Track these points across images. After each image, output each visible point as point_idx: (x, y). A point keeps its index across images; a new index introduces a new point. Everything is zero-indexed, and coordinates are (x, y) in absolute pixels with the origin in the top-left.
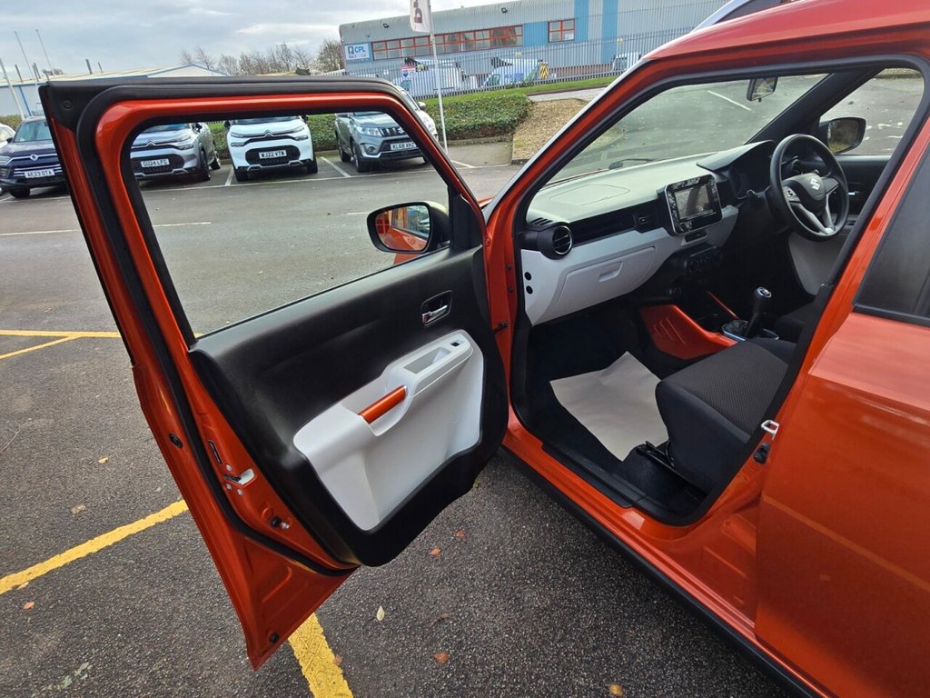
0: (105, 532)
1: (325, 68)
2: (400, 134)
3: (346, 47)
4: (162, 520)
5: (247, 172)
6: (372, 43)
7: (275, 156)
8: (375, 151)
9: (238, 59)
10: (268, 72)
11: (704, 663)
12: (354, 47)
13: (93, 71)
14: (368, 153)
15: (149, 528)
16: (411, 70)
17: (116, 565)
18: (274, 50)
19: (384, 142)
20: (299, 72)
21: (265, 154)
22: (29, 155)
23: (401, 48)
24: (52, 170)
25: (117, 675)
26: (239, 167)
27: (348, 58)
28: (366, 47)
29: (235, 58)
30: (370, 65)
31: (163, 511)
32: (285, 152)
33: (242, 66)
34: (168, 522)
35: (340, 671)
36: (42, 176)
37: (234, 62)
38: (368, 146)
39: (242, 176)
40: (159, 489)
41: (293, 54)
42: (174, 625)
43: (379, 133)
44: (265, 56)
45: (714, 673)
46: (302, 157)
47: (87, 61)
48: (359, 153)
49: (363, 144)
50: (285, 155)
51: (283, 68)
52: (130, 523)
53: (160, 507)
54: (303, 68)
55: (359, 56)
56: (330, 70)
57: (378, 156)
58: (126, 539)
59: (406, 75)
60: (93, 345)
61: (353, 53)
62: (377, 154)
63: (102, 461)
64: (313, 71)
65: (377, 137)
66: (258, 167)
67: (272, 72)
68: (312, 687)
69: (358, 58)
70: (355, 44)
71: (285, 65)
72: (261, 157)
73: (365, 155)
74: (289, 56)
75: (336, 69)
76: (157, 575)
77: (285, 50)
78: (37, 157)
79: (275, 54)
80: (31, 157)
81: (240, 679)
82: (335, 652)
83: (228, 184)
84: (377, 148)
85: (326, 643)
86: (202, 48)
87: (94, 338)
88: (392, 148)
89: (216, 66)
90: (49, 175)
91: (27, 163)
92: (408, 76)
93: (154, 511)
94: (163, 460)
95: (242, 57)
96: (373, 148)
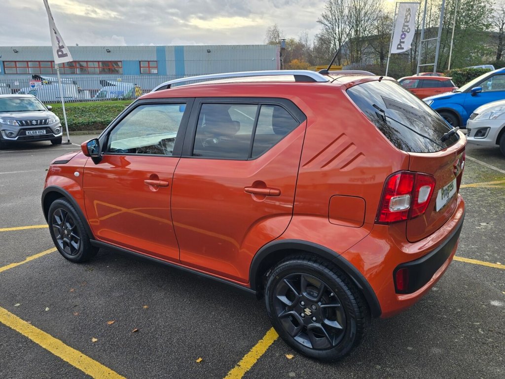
2: (33, 125)
6: (4, 62)
8: (13, 135)
14: (8, 137)
16: (37, 84)
19: (21, 129)
23: (28, 67)
38: (8, 132)
43: (17, 124)
49: (4, 130)
57: (16, 139)
59: (33, 86)
62: (15, 137)
65: (15, 126)
73: (5, 138)
84: (15, 134)
88: (27, 134)
92: (35, 87)
96: (12, 133)
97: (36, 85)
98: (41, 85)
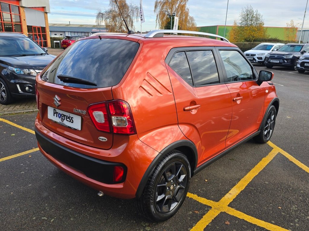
22: (275, 55)
24: (278, 61)
36: (275, 62)
78: (277, 56)
80: (275, 56)
90: (277, 62)
91: (274, 57)
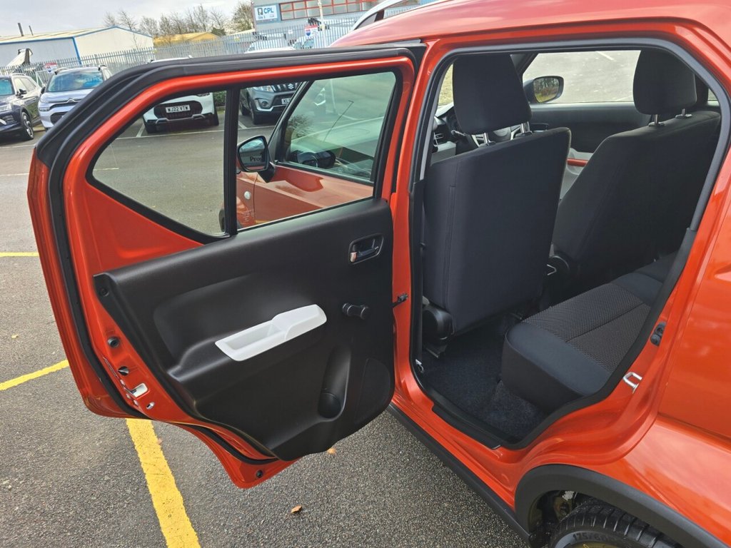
0: (13, 378)
1: (238, 27)
2: (290, 90)
3: (256, 9)
4: (54, 370)
5: (155, 125)
6: (280, 4)
7: (180, 110)
8: (267, 106)
9: (158, 21)
10: (187, 32)
11: (392, 437)
12: (263, 8)
13: (24, 34)
14: (262, 108)
15: (44, 376)
16: (313, 30)
17: (19, 396)
18: (192, 11)
19: (276, 97)
20: (215, 32)
21: (171, 108)
23: (306, 8)
25: (14, 452)
26: (149, 121)
27: (257, 19)
28: (274, 8)
29: (155, 19)
30: (278, 25)
31: (55, 366)
32: (188, 106)
33: (161, 26)
34: (58, 372)
35: (160, 447)
37: (154, 23)
38: (261, 101)
39: (152, 128)
40: (54, 353)
41: (209, 14)
42: (55, 427)
43: (271, 90)
44: (183, 18)
45: (396, 441)
46: (204, 111)
47: (19, 24)
48: (254, 107)
49: (257, 99)
50: (189, 109)
51: (201, 28)
52: (31, 372)
53: (53, 363)
54: (218, 27)
55: (267, 16)
56: (244, 30)
57: (270, 110)
58: (28, 382)
59: (308, 34)
60: (12, 262)
61: (262, 14)
62: (269, 108)
63: (14, 337)
64: (227, 30)
65: (269, 92)
66: (165, 121)
67: (190, 32)
68: (139, 455)
69: (266, 18)
70: (264, 6)
71: (201, 25)
72: (167, 111)
73: (259, 109)
74: (205, 17)
75: (250, 28)
76: (47, 401)
77: (202, 11)
79: (192, 15)
81: (94, 453)
82: (158, 437)
83: (139, 136)
84: (270, 103)
85: (154, 434)
86: (124, 10)
87: (14, 257)
88: (283, 103)
89: (138, 27)
92: (311, 35)
93: (48, 366)
94: (59, 336)
95: (162, 19)
96: (266, 103)
97: (312, 32)
98: (317, 31)
